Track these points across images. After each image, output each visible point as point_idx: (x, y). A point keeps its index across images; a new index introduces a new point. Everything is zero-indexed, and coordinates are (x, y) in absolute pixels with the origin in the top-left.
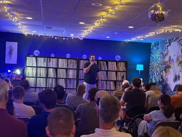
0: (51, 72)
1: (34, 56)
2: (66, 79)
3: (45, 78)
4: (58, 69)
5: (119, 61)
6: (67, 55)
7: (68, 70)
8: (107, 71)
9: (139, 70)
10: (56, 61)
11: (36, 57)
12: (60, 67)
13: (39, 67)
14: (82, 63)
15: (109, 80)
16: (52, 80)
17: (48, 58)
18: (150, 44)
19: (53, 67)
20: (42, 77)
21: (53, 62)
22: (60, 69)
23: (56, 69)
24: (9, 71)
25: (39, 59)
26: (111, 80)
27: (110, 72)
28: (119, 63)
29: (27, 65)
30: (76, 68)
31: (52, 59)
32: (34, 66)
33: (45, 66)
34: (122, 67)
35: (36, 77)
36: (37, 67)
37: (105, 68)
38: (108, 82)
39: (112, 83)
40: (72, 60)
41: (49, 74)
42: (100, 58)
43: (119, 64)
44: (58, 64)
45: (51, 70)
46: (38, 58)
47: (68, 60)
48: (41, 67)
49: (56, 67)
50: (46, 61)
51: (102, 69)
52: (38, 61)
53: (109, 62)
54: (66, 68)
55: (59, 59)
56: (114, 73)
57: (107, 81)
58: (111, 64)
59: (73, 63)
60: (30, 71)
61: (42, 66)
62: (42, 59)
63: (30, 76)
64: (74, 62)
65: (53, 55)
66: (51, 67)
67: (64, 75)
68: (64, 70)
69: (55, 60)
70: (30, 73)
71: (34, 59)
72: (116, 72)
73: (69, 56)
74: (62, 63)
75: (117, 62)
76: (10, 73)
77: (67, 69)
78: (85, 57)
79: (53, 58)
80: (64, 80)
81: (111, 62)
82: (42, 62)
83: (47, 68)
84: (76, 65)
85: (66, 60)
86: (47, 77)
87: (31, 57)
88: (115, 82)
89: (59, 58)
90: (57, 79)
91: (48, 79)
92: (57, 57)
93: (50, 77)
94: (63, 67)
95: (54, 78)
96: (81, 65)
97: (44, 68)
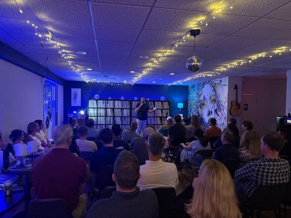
0: (109, 112)
2: (122, 117)
3: (104, 117)
5: (163, 101)
9: (179, 108)
11: (97, 100)
12: (116, 107)
13: (99, 108)
14: (134, 104)
16: (110, 118)
17: (106, 100)
18: (188, 86)
19: (111, 107)
20: (102, 116)
21: (110, 104)
22: (116, 109)
23: (113, 109)
24: (75, 112)
25: (99, 101)
26: (157, 116)
29: (90, 107)
30: (129, 108)
32: (95, 107)
33: (104, 107)
34: (166, 105)
35: (97, 116)
36: (97, 108)
37: (152, 107)
39: (158, 119)
40: (126, 102)
41: (108, 114)
42: (148, 99)
43: (164, 103)
44: (114, 105)
45: (109, 110)
48: (101, 108)
50: (105, 103)
52: (98, 103)
53: (155, 102)
55: (116, 101)
56: (160, 110)
57: (154, 117)
58: (157, 103)
60: (92, 112)
62: (102, 101)
63: (92, 116)
64: (128, 102)
65: (110, 98)
66: (109, 107)
67: (120, 114)
68: (120, 110)
69: (112, 102)
71: (95, 101)
72: (162, 110)
74: (118, 104)
75: (162, 102)
76: (75, 114)
77: (122, 109)
78: (136, 99)
79: (110, 100)
80: (120, 117)
82: (101, 104)
83: (106, 109)
84: (129, 105)
86: (106, 116)
87: (92, 100)
88: (161, 118)
90: (114, 117)
92: (114, 100)
93: (109, 116)
94: (118, 108)
95: (112, 116)
96: (133, 106)
97: (103, 109)
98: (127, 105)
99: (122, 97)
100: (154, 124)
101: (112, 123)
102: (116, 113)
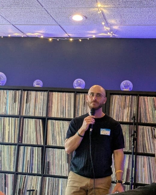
3: (13, 147)
4: (50, 121)
6: (75, 82)
10: (46, 98)
13: (1, 116)
17: (25, 90)
19: (37, 115)
20: (6, 141)
21: (37, 103)
22: (54, 121)
23: (44, 121)
25: (2, 93)
31: (33, 93)
41: (26, 136)
45: (30, 125)
49: (44, 115)
54: (72, 117)
55: (54, 93)
61: (9, 113)
62: (10, 93)
66: (31, 114)
69: (42, 96)
73: (79, 85)
74: (61, 103)
78: (126, 87)
82: (8, 101)
83: (21, 118)
85: (72, 94)
89: (52, 91)
90: (45, 148)
91: (22, 147)
93: (29, 143)
94: (62, 117)
95: (38, 146)
96: (115, 111)
97: (13, 118)
101: (38, 172)
102: (53, 135)
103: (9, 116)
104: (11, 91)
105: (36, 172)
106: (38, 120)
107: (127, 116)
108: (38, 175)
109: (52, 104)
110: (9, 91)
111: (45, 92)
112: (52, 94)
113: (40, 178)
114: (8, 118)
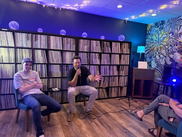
0: (39, 56)
1: (10, 30)
2: (62, 65)
4: (50, 52)
5: (123, 42)
6: (61, 31)
7: (64, 53)
8: (110, 54)
9: (140, 53)
10: (46, 39)
11: (14, 32)
12: (52, 48)
13: (20, 48)
14: (81, 44)
15: (112, 64)
16: (41, 67)
17: (33, 34)
19: (42, 48)
21: (41, 41)
22: (52, 51)
23: (47, 51)
25: (18, 35)
26: (114, 64)
27: (114, 55)
28: (123, 44)
30: (74, 50)
31: (39, 36)
32: (10, 45)
33: (30, 46)
35: (16, 64)
36: (16, 48)
37: (108, 50)
38: (111, 67)
39: (115, 68)
40: (69, 39)
41: (36, 59)
42: (103, 38)
44: (49, 44)
46: (16, 34)
47: (63, 39)
48: (22, 48)
50: (30, 38)
51: (105, 51)
52: (16, 38)
53: (113, 43)
54: (62, 49)
55: (51, 36)
56: (118, 56)
57: (110, 65)
58: (115, 45)
59: (70, 43)
60: (3, 55)
61: (24, 46)
62: (24, 35)
63: (4, 62)
64: (72, 41)
65: (40, 30)
66: (39, 47)
67: (59, 60)
68: (59, 53)
69: (44, 37)
70: (5, 58)
71: (10, 34)
72: (120, 55)
73: (64, 33)
74: (55, 42)
75: (121, 43)
77: (62, 52)
78: (84, 35)
79: (41, 34)
80: (58, 66)
81: (115, 43)
82: (23, 39)
83: (33, 50)
84: (74, 46)
85: (61, 38)
87: (3, 31)
88: (118, 67)
90: (48, 65)
91: (35, 65)
92: (48, 33)
93: (39, 63)
94: (56, 49)
95: (44, 64)
96: (81, 46)
97: (27, 50)
98: (70, 44)
99: (63, 31)
100: (110, 76)
101: (45, 76)
102: (52, 58)
103: (25, 48)
104: (25, 34)
105: (44, 77)
106: (43, 51)
107: (86, 49)
108: (45, 78)
109: (50, 42)
110: (23, 33)
111: (46, 36)
112: (50, 37)
113: (47, 79)
114: (24, 49)
